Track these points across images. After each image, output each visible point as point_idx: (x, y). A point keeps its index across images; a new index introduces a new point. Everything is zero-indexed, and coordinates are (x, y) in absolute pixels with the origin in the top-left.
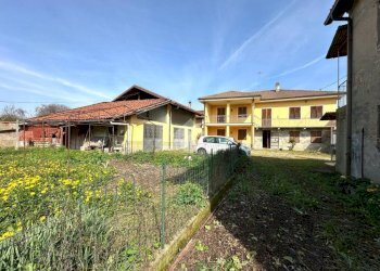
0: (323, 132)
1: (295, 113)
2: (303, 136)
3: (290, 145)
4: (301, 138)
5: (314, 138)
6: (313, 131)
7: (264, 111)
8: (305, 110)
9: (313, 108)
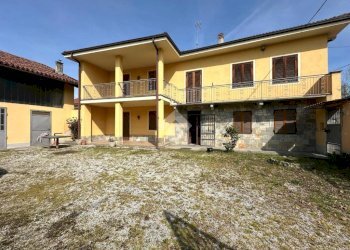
0: (300, 110)
1: (243, 75)
2: (259, 120)
3: (229, 139)
4: (254, 125)
5: (281, 124)
6: (277, 108)
7: (189, 75)
8: (263, 67)
9: (277, 63)
